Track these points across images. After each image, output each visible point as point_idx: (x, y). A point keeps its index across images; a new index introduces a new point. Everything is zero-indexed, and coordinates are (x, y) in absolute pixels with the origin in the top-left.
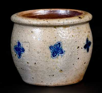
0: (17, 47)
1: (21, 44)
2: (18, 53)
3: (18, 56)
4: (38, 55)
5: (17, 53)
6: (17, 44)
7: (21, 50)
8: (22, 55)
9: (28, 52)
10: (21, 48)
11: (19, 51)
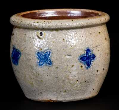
0: (86, 55)
1: (92, 51)
3: (87, 66)
5: (85, 63)
6: (86, 52)
7: (91, 58)
8: (92, 64)
9: (100, 57)
10: (91, 55)
11: (88, 60)
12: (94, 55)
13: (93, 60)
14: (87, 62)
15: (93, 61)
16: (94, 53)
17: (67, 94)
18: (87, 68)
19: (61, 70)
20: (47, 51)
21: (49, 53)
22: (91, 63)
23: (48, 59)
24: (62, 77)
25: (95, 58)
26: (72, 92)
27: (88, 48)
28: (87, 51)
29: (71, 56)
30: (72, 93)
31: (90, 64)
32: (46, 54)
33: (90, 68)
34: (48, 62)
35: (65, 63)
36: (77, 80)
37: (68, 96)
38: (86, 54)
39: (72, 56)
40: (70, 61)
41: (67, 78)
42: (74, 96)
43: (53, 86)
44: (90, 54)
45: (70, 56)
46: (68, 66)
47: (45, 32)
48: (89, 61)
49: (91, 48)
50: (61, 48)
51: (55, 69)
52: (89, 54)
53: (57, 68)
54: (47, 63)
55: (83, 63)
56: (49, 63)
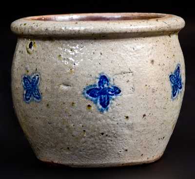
0: (98, 87)
1: (112, 80)
2: (99, 100)
3: (101, 107)
4: (153, 96)
5: (97, 100)
6: (98, 81)
7: (110, 93)
8: (112, 103)
9: (131, 93)
10: (109, 88)
11: (102, 96)
12: (116, 88)
13: (114, 97)
14: (101, 100)
15: (113, 99)
16: (117, 85)
17: (72, 154)
18: (102, 111)
19: (55, 110)
20: (35, 75)
21: (37, 79)
22: (110, 102)
23: (35, 89)
24: (58, 123)
25: (120, 94)
26: (81, 151)
27: (102, 75)
28: (100, 79)
29: (69, 87)
30: (81, 153)
31: (108, 103)
32: (34, 80)
33: (107, 110)
34: (35, 94)
35: (60, 98)
36: (84, 131)
37: (76, 157)
38: (99, 85)
39: (71, 86)
40: (68, 94)
41: (65, 126)
42: (87, 160)
43: (49, 138)
44: (108, 85)
45: (67, 85)
46: (64, 103)
47: (35, 41)
48: (105, 98)
49: (109, 75)
50: (55, 70)
51: (45, 108)
52: (106, 86)
53: (48, 105)
54: (34, 97)
55: (92, 100)
56: (37, 96)
